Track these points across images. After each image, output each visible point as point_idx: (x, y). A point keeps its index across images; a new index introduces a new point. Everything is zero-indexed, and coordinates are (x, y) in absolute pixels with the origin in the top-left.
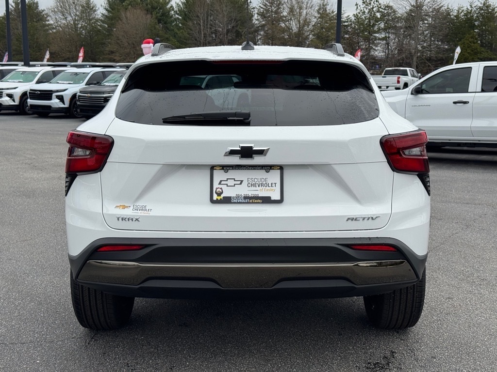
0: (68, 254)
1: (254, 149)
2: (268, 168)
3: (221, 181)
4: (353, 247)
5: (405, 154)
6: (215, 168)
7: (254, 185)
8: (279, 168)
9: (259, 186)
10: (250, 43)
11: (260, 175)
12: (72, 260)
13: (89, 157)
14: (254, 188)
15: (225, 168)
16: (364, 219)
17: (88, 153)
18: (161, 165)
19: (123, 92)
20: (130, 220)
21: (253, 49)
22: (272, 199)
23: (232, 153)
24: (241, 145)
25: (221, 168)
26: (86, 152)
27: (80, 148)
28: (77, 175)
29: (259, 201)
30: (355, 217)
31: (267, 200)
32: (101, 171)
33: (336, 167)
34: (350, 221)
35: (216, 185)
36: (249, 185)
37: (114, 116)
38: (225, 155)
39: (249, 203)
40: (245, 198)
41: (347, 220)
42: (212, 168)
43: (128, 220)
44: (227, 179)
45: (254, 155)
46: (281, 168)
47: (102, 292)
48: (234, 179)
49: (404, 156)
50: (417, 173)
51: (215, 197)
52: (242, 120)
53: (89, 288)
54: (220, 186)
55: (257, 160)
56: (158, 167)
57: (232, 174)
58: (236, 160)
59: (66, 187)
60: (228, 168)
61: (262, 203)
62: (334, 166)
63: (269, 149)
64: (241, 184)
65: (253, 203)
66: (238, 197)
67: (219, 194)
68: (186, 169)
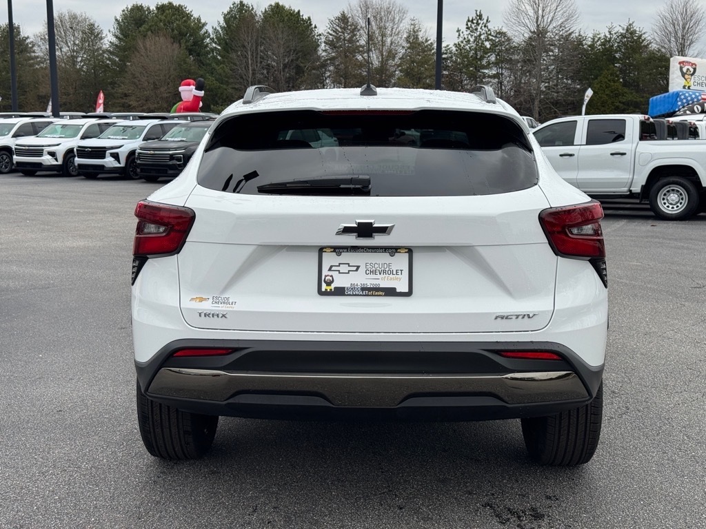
0: (135, 361)
1: (374, 226)
2: (393, 250)
3: (331, 267)
4: (503, 353)
5: (572, 234)
6: (324, 250)
7: (374, 272)
8: (407, 250)
9: (380, 274)
10: (372, 86)
11: (382, 259)
12: (140, 368)
13: (164, 234)
14: (374, 276)
15: (338, 250)
16: (517, 317)
17: (162, 229)
18: (255, 247)
19: (206, 150)
20: (215, 317)
21: (375, 94)
22: (398, 291)
23: (347, 230)
24: (358, 221)
25: (332, 250)
26: (159, 228)
27: (153, 224)
28: (148, 258)
29: (381, 293)
30: (506, 315)
31: (391, 292)
32: (178, 253)
33: (480, 250)
34: (499, 319)
35: (325, 272)
36: (368, 272)
37: (196, 183)
38: (338, 233)
39: (368, 295)
40: (363, 289)
41: (496, 318)
42: (321, 250)
43: (213, 317)
44: (340, 264)
45: (374, 234)
46: (410, 251)
47: (177, 410)
48: (348, 264)
49: (570, 235)
50: (589, 258)
51: (324, 287)
52: (360, 188)
53: (160, 404)
54: (330, 273)
55: (379, 240)
56: (252, 248)
57: (346, 257)
58: (351, 240)
59: (133, 273)
60: (341, 250)
61: (385, 295)
62: (477, 248)
63: (393, 226)
64: (357, 270)
65: (372, 295)
66: (353, 288)
67: (329, 284)
68: (287, 250)
